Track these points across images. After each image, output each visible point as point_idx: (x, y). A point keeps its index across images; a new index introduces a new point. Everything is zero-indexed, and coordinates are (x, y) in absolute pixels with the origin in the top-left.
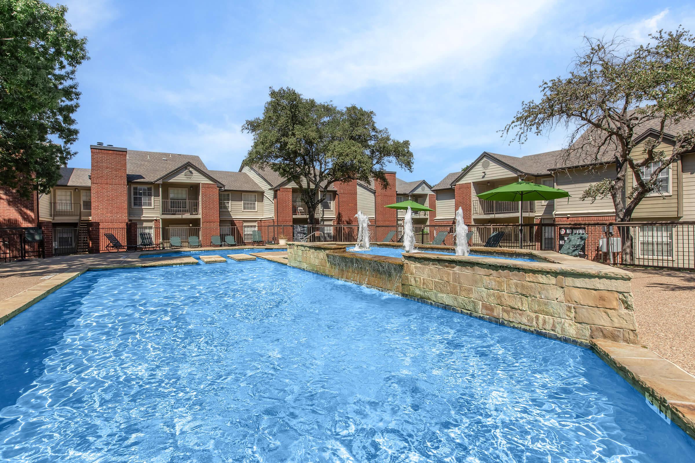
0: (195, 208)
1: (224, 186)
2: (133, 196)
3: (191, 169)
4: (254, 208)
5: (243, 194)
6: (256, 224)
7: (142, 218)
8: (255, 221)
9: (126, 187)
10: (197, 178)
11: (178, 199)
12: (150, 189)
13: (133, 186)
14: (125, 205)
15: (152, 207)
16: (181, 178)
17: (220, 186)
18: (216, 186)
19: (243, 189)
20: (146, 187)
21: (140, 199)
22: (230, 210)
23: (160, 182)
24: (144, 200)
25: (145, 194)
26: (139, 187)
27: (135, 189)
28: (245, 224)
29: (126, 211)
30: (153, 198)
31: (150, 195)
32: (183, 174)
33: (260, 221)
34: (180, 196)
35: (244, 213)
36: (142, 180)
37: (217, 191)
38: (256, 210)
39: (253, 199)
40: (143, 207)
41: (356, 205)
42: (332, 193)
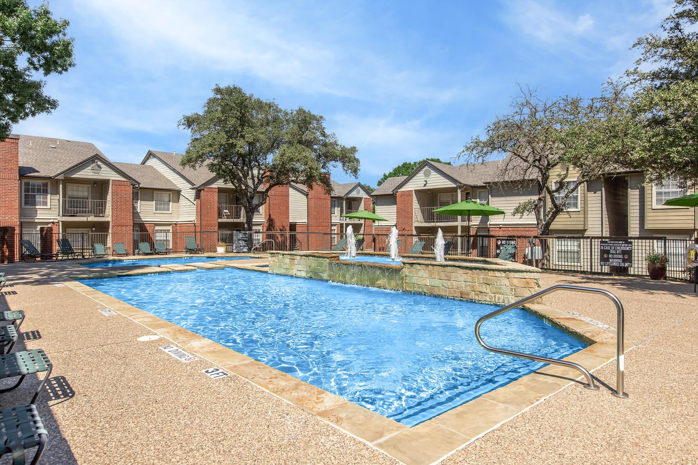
0: (100, 210)
1: (139, 184)
2: (23, 193)
3: (99, 163)
4: (168, 209)
5: (155, 192)
6: (170, 228)
7: (36, 221)
8: (170, 225)
9: (17, 183)
10: (106, 174)
11: (78, 198)
12: (46, 185)
13: (24, 181)
14: (16, 204)
15: (49, 207)
16: (87, 173)
17: (134, 183)
18: (129, 184)
19: (155, 187)
20: (40, 182)
21: (34, 197)
22: (139, 211)
23: (61, 177)
24: (39, 198)
25: (39, 191)
26: (31, 182)
27: (27, 184)
28: (157, 228)
29: (17, 211)
30: (49, 196)
31: (45, 192)
32: (90, 168)
33: (176, 224)
34: (80, 194)
35: (155, 215)
36: (36, 174)
37: (130, 189)
38: (170, 212)
39: (166, 199)
40: (37, 207)
41: (288, 208)
42: (261, 195)
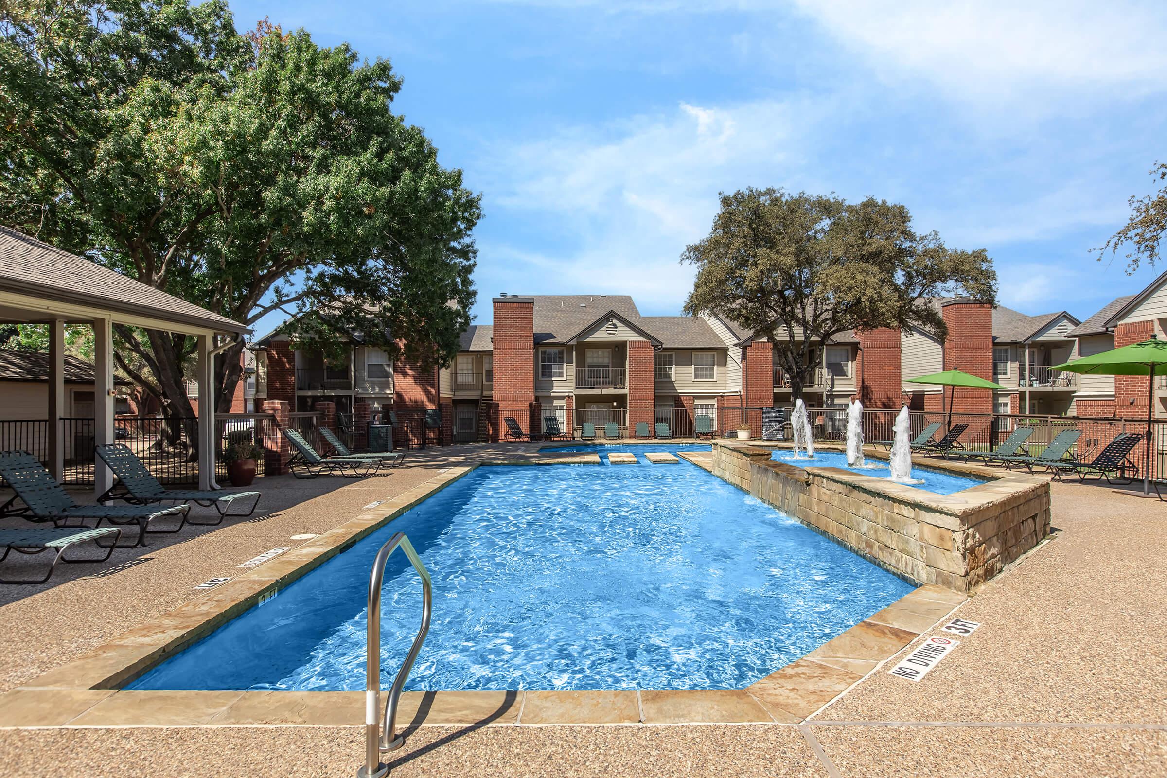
0: (619, 381)
1: (662, 344)
2: (540, 364)
3: (615, 321)
4: (712, 376)
5: (694, 353)
6: (714, 402)
7: (552, 394)
8: (713, 397)
9: (532, 351)
10: (624, 334)
11: (598, 366)
12: (561, 353)
13: (541, 349)
14: (531, 376)
15: (564, 378)
16: (601, 335)
17: (656, 343)
18: (649, 345)
19: (694, 346)
20: (556, 349)
21: (550, 367)
22: (673, 379)
23: (574, 342)
24: (555, 368)
25: (555, 361)
26: (548, 350)
27: (544, 353)
28: (697, 402)
29: (532, 384)
30: (565, 365)
31: (561, 361)
32: (604, 328)
33: (722, 396)
34: (600, 361)
35: (694, 384)
36: (552, 341)
37: (651, 352)
38: (715, 379)
39: (710, 361)
40: (553, 379)
41: (899, 367)
42: (849, 348)
